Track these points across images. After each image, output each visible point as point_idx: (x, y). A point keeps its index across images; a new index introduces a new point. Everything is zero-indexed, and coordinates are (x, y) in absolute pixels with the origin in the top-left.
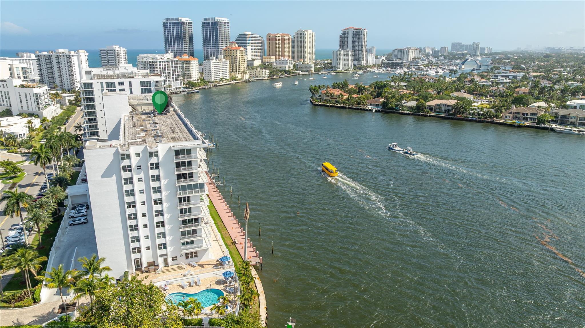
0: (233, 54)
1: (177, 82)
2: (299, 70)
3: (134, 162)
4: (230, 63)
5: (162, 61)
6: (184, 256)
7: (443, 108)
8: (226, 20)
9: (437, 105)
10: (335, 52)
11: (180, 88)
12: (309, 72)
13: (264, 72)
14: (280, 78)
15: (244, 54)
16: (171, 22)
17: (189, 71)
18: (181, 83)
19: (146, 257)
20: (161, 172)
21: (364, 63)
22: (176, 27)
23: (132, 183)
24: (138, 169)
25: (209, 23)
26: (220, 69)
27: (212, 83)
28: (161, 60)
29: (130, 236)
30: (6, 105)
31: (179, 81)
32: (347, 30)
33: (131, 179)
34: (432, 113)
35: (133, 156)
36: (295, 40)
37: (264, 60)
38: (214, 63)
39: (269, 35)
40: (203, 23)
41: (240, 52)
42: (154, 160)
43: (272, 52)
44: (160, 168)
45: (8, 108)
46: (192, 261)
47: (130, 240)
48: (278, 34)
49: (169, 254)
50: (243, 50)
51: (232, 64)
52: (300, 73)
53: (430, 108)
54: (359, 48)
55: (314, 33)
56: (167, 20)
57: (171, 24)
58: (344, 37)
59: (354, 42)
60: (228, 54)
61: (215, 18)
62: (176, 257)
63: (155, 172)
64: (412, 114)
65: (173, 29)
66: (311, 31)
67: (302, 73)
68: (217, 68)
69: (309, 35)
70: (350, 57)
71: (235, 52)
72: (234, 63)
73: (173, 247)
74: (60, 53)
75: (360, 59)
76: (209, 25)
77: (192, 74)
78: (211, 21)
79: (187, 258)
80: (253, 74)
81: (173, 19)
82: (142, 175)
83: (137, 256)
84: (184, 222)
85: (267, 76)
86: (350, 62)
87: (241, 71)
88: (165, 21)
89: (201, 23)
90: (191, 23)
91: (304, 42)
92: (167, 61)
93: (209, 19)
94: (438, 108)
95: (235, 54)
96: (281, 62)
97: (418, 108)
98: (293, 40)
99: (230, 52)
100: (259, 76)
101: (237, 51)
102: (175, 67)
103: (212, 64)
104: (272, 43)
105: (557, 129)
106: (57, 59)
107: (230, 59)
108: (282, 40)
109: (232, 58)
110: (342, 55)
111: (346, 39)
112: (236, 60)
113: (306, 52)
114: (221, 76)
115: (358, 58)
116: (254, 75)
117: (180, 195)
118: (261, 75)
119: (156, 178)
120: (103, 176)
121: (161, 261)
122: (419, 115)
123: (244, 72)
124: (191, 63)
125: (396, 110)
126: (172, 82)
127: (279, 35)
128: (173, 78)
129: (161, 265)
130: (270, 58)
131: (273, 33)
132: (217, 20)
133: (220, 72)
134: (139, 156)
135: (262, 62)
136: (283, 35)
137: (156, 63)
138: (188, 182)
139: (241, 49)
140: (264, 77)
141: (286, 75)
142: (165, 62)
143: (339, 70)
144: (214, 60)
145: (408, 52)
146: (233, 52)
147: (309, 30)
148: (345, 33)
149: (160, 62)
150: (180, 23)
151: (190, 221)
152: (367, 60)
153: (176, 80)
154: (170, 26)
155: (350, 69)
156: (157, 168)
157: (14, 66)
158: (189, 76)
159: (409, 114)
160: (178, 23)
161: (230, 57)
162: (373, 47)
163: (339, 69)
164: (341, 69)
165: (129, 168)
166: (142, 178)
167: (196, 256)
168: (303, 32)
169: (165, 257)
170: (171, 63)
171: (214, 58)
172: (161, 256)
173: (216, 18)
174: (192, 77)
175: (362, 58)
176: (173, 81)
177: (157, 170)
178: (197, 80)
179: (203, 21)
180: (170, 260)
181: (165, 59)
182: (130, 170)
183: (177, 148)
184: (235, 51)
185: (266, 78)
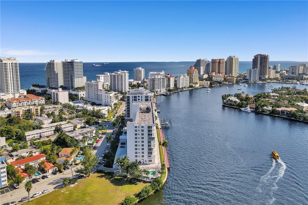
2: (227, 82)
4: (190, 78)
7: (285, 113)
9: (282, 110)
10: (248, 70)
12: (232, 82)
13: (207, 83)
14: (215, 86)
17: (169, 83)
21: (267, 77)
23: (137, 135)
27: (180, 89)
31: (165, 89)
32: (257, 56)
35: (138, 127)
36: (227, 62)
37: (209, 75)
39: (213, 60)
43: (214, 70)
53: (279, 112)
54: (264, 67)
58: (255, 61)
59: (261, 63)
60: (189, 73)
69: (235, 59)
70: (257, 73)
75: (264, 74)
79: (149, 161)
83: (136, 158)
86: (257, 76)
87: (195, 82)
91: (232, 63)
95: (192, 73)
96: (217, 76)
97: (273, 112)
102: (163, 81)
103: (181, 79)
104: (214, 64)
108: (220, 62)
110: (252, 72)
112: (193, 76)
113: (233, 69)
116: (202, 85)
117: (148, 140)
118: (205, 85)
119: (143, 134)
124: (171, 79)
127: (218, 60)
130: (212, 74)
133: (184, 83)
137: (155, 80)
138: (150, 136)
141: (219, 85)
148: (255, 58)
151: (150, 149)
155: (257, 81)
156: (143, 131)
163: (251, 80)
168: (232, 58)
169: (143, 160)
174: (171, 86)
176: (162, 88)
178: (173, 88)
182: (137, 131)
185: (208, 86)
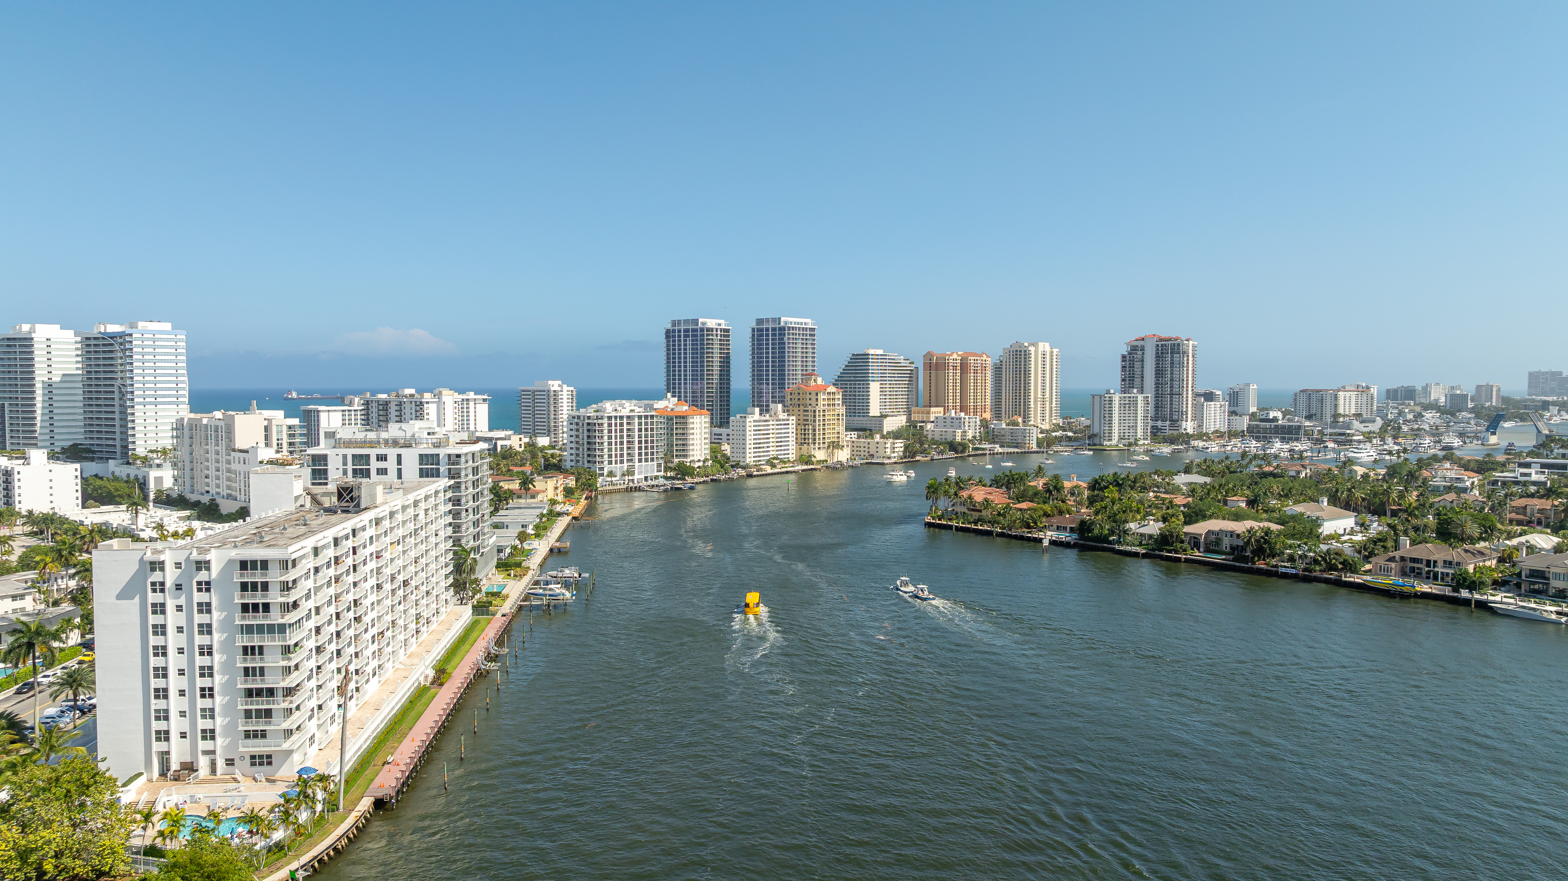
0: (808, 402)
1: (650, 463)
2: (994, 443)
3: (170, 576)
4: (801, 422)
5: (616, 417)
6: (248, 761)
7: (1226, 542)
8: (808, 322)
9: (1209, 532)
10: (1097, 399)
11: (656, 478)
12: (1021, 447)
13: (888, 445)
14: (932, 460)
15: (837, 402)
16: (682, 328)
17: (684, 440)
18: (659, 465)
19: (178, 751)
20: (214, 598)
21: (1189, 426)
22: (693, 340)
23: (163, 612)
24: (177, 589)
25: (767, 330)
26: (771, 436)
27: (744, 468)
28: (614, 414)
29: (153, 707)
30: (243, 499)
31: (655, 463)
32: (1139, 343)
33: (163, 605)
34: (1197, 554)
35: (169, 567)
36: (1004, 367)
37: (915, 417)
38: (754, 421)
39: (928, 356)
40: (753, 330)
41: (826, 397)
42: (203, 576)
43: (936, 399)
44: (212, 590)
45: (244, 505)
46: (261, 772)
47: (153, 714)
48: (951, 355)
49: (219, 751)
50: (834, 393)
51: (805, 425)
52: (996, 451)
53: (1195, 542)
54: (1172, 387)
55: (1055, 351)
56: (674, 323)
57: (682, 334)
58: (1132, 361)
59: (1159, 373)
60: (796, 402)
61: (780, 319)
62: (233, 760)
63: (203, 597)
64: (1144, 556)
65: (685, 345)
66: (1047, 345)
67: (1000, 450)
68: (762, 433)
69: (1040, 356)
70: (1139, 412)
71: (813, 397)
72: (809, 422)
73: (229, 739)
74: (406, 396)
75: (1175, 417)
76: (767, 335)
77: (691, 447)
78: (770, 326)
79: (253, 764)
80: (862, 449)
81: (686, 322)
82: (182, 601)
83: (162, 746)
84: (249, 693)
85: (896, 454)
86: (1140, 424)
87: (827, 441)
88: (669, 326)
89: (750, 330)
90: (728, 331)
91: (1027, 373)
92: (628, 417)
93: (767, 320)
94: (1213, 542)
95: (813, 402)
96: (948, 421)
97: (1165, 540)
98: (998, 369)
99: (801, 396)
100: (876, 455)
101: (817, 394)
102: (646, 430)
103: (748, 424)
104: (937, 375)
105: (1498, 606)
106: (397, 408)
107: (801, 413)
108: (964, 366)
109: (805, 411)
110: (1117, 406)
111: (1137, 365)
112: (815, 416)
113: (1032, 397)
114: (771, 453)
115: (1171, 414)
116: (866, 454)
117: (243, 641)
118: (881, 453)
119: (204, 608)
120: (119, 597)
121: (203, 763)
122: (1162, 558)
123: (835, 445)
124: (691, 420)
125: (1110, 543)
126: (637, 464)
127: (955, 356)
128: (640, 454)
129: (203, 770)
130: (929, 413)
131: (937, 351)
132: (786, 323)
133: (771, 444)
134: (180, 568)
135: (909, 420)
136: (965, 355)
137: (600, 421)
138: (258, 620)
139: (829, 390)
140: (889, 458)
141: (952, 454)
142: (621, 418)
143: (1108, 443)
144: (757, 416)
145: (1336, 397)
146: (808, 396)
147: (1041, 345)
148: (1134, 349)
149: (610, 418)
150: (702, 330)
151: (259, 692)
152: (1198, 417)
153: (646, 460)
154: (679, 336)
155: (1141, 442)
156: (208, 590)
157: (274, 422)
158: (684, 451)
159: (1136, 555)
160: (696, 330)
161: (802, 408)
162: (1248, 385)
163: (1110, 440)
164: (1114, 442)
165: (159, 587)
166: (181, 606)
167: (270, 763)
168: (1023, 349)
169: (212, 756)
170: (636, 420)
171: (757, 410)
172: (205, 753)
173: (783, 319)
174: (691, 453)
175: (1182, 414)
176: (640, 461)
177: (208, 594)
178: (704, 462)
179: (754, 325)
180: (220, 764)
181: (625, 412)
182: (162, 591)
183: (244, 558)
184: (814, 394)
185: (893, 460)
